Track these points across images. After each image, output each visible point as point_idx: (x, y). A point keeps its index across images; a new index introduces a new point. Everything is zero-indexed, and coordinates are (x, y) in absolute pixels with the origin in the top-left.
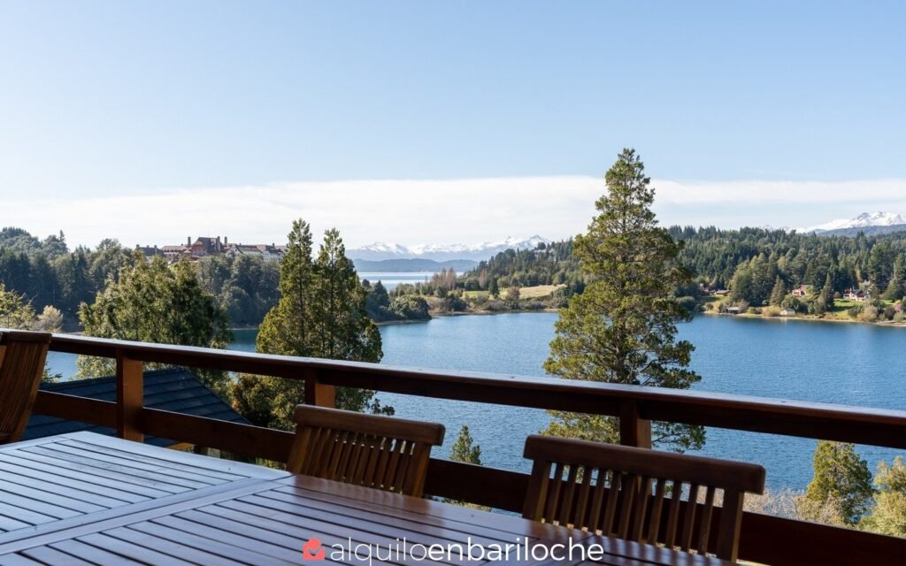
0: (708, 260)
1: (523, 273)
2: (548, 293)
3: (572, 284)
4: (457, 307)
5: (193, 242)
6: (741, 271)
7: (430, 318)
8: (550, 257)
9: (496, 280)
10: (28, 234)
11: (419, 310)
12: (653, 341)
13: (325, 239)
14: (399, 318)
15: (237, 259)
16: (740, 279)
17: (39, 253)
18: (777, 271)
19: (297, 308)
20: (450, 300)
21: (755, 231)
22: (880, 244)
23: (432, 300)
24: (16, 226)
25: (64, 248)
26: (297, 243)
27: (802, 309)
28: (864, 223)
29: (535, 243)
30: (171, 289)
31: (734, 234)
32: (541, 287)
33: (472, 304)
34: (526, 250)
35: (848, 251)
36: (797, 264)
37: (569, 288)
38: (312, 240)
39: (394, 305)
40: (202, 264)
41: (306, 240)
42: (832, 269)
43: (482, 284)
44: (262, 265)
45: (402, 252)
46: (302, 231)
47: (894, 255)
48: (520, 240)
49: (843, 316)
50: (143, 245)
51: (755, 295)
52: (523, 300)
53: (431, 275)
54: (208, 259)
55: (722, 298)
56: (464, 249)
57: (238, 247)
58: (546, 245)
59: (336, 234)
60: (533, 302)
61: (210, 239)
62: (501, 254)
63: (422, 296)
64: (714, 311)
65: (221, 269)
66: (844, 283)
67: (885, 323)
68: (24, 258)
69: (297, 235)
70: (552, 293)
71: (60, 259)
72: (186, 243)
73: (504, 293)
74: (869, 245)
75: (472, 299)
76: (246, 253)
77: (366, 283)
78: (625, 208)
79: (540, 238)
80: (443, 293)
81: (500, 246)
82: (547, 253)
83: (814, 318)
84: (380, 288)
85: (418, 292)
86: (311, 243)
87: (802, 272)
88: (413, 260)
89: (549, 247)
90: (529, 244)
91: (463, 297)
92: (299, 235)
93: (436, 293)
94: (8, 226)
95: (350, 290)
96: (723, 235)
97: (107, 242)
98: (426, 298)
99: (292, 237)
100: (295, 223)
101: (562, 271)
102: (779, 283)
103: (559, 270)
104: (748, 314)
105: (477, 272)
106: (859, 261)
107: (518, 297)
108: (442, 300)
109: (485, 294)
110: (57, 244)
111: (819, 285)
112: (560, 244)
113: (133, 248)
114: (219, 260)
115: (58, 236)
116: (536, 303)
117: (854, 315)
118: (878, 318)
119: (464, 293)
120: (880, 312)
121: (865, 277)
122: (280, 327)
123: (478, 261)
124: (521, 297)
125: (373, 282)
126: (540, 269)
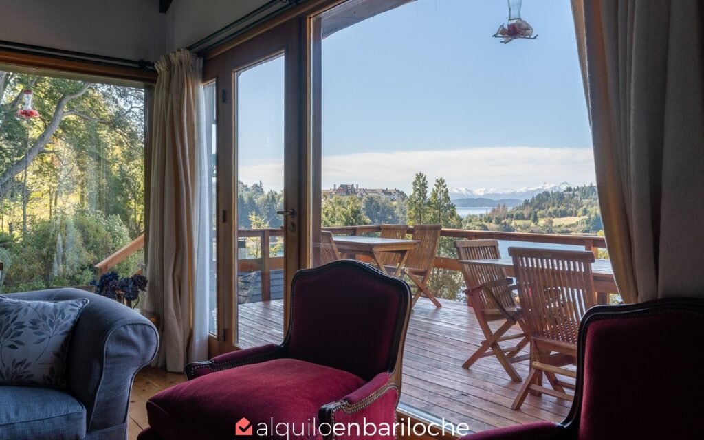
1: (555, 208)
2: (574, 222)
3: (593, 216)
5: (337, 188)
8: (576, 198)
9: (536, 213)
13: (436, 185)
15: (365, 198)
17: (248, 194)
20: (503, 226)
23: (491, 226)
25: (262, 191)
26: (418, 187)
29: (564, 188)
30: (345, 216)
32: (568, 218)
33: (519, 229)
34: (558, 192)
37: (590, 219)
38: (427, 185)
41: (424, 185)
43: (526, 216)
44: (380, 202)
45: (469, 193)
46: (421, 180)
48: (553, 185)
52: (556, 227)
56: (513, 191)
58: (573, 188)
59: (443, 182)
60: (563, 228)
61: (347, 186)
62: (539, 195)
63: (484, 223)
69: (418, 182)
70: (577, 222)
71: (261, 198)
72: (333, 188)
73: (542, 222)
75: (519, 226)
76: (370, 194)
79: (567, 184)
80: (498, 221)
81: (538, 190)
82: (574, 194)
85: (481, 220)
86: (427, 187)
88: (477, 199)
89: (575, 190)
90: (560, 188)
91: (513, 224)
92: (420, 182)
93: (494, 221)
95: (451, 217)
98: (487, 224)
99: (415, 184)
100: (417, 175)
101: (585, 207)
103: (582, 206)
105: (522, 207)
107: (552, 225)
108: (498, 226)
109: (528, 222)
110: (258, 189)
112: (583, 188)
115: (259, 185)
116: (566, 229)
119: (513, 221)
123: (523, 199)
124: (554, 224)
126: (568, 206)
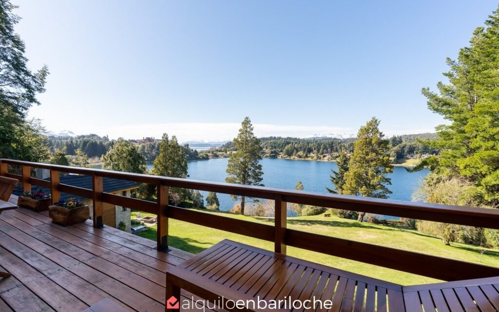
0: (279, 145)
1: (233, 147)
4: (216, 156)
5: (145, 139)
6: (286, 148)
7: (209, 159)
9: (226, 149)
10: (97, 136)
11: (206, 157)
12: (253, 165)
13: (172, 138)
14: (201, 159)
15: (157, 143)
16: (286, 150)
17: (100, 141)
18: (295, 148)
19: (164, 156)
20: (214, 154)
21: (290, 138)
22: (319, 142)
23: (210, 154)
24: (94, 133)
25: (108, 140)
27: (300, 157)
28: (315, 136)
30: (128, 151)
31: (285, 139)
33: (220, 155)
35: (311, 143)
36: (299, 146)
38: (168, 138)
39: (199, 156)
40: (147, 145)
42: (307, 147)
43: (223, 150)
46: (166, 136)
47: (321, 144)
49: (310, 159)
50: (131, 139)
51: (289, 153)
53: (210, 148)
54: (149, 143)
55: (282, 154)
56: (218, 141)
57: (157, 140)
62: (228, 143)
63: (207, 153)
64: (280, 158)
65: (153, 146)
66: (310, 151)
67: (319, 160)
68: (96, 142)
71: (106, 143)
72: (143, 139)
73: (228, 153)
74: (316, 142)
76: (159, 142)
77: (192, 150)
78: (246, 131)
80: (212, 152)
81: (228, 141)
83: (303, 159)
84: (196, 151)
87: (300, 148)
88: (205, 144)
91: (218, 154)
94: (92, 133)
96: (282, 139)
97: (120, 138)
99: (163, 138)
100: (164, 134)
102: (295, 151)
104: (288, 158)
105: (222, 147)
106: (314, 145)
108: (212, 154)
109: (223, 153)
110: (106, 139)
111: (304, 151)
113: (128, 140)
114: (152, 143)
117: (312, 158)
118: (317, 159)
120: (318, 158)
121: (315, 149)
122: (159, 161)
123: (222, 144)
125: (194, 150)
